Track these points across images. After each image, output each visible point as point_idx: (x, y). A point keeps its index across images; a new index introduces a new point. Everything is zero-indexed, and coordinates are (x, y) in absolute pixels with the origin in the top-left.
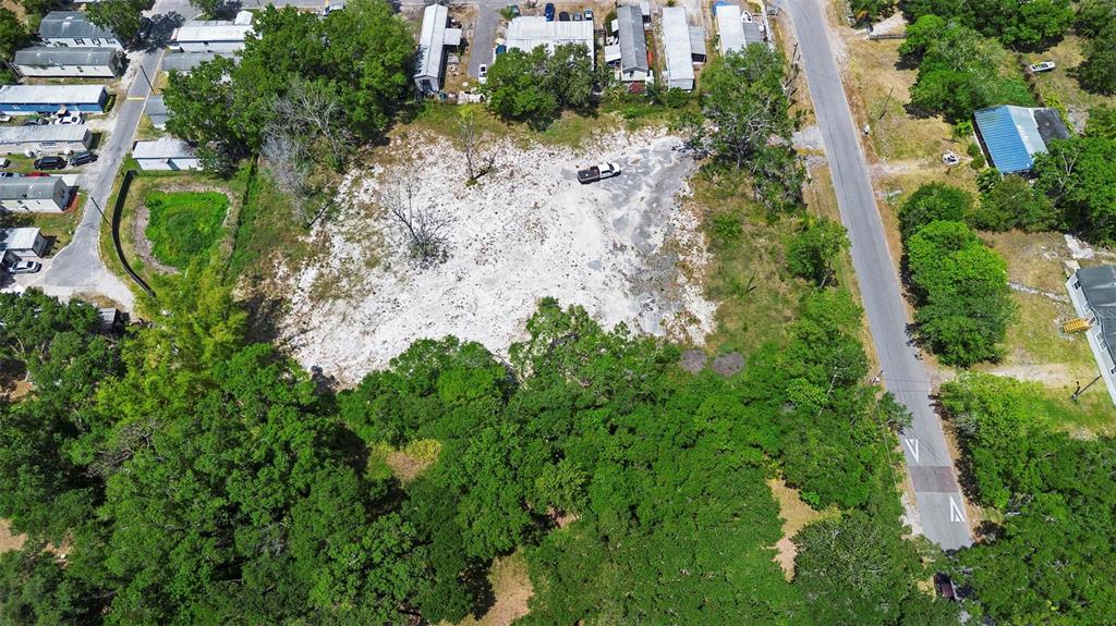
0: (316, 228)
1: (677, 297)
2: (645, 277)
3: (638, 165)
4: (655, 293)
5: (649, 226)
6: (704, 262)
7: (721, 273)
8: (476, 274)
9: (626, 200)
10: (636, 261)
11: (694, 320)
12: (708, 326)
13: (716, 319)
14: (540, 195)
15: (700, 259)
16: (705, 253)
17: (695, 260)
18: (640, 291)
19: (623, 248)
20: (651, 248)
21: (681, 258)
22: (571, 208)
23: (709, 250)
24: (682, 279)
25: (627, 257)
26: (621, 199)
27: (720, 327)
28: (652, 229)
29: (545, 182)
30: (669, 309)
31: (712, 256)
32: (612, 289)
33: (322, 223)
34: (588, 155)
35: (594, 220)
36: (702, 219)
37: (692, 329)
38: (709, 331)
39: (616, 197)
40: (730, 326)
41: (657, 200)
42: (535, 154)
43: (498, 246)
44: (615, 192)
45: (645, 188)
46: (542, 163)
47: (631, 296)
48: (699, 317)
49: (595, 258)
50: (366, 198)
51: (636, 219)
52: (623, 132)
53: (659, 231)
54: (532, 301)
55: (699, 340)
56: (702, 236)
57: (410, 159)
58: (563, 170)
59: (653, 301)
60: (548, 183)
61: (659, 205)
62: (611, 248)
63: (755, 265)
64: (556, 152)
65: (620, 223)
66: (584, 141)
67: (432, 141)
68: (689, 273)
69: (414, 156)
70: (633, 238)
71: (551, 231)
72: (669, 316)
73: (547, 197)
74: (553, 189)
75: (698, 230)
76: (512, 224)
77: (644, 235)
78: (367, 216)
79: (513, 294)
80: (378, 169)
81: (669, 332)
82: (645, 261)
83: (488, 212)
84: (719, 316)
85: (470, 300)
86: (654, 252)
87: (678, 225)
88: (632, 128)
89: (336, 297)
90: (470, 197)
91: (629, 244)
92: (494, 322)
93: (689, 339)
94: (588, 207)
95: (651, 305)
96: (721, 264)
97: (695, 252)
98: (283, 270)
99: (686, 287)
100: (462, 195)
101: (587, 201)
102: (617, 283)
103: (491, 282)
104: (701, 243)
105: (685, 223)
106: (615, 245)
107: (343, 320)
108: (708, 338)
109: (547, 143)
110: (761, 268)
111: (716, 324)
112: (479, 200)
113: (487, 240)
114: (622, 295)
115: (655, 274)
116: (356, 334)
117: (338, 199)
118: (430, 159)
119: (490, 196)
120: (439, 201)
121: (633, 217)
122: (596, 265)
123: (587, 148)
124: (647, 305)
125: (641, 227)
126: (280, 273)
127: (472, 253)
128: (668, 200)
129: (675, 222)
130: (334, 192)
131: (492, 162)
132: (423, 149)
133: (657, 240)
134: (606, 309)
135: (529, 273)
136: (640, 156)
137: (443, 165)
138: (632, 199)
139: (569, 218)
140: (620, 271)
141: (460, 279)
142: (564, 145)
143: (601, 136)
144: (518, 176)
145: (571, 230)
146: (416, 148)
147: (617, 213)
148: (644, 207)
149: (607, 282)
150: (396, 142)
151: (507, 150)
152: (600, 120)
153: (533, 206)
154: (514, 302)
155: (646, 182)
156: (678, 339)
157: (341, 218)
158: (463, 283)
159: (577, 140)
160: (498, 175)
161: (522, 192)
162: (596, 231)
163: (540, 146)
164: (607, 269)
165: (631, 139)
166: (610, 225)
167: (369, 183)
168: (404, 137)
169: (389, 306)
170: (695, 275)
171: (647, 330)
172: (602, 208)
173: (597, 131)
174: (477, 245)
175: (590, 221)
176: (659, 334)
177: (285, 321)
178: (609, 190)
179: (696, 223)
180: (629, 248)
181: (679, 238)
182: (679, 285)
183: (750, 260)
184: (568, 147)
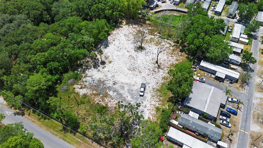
0: (158, 34)
1: (91, 88)
2: (102, 85)
4: (96, 84)
5: (117, 94)
6: (95, 100)
7: (89, 102)
8: (128, 54)
9: (129, 93)
10: (108, 85)
11: (81, 88)
12: (77, 90)
13: (77, 93)
14: (143, 75)
15: (97, 100)
16: (98, 102)
17: (98, 98)
18: (98, 82)
19: (114, 84)
20: (110, 91)
21: (101, 96)
22: (135, 79)
23: (98, 103)
24: (94, 92)
25: (111, 84)
26: (130, 91)
27: (75, 93)
28: (115, 94)
29: (148, 78)
30: (89, 85)
31: (96, 103)
32: (104, 77)
34: (152, 91)
35: (128, 83)
36: (110, 108)
37: (80, 86)
38: (76, 90)
39: (132, 91)
40: (73, 95)
42: (160, 79)
43: (133, 60)
44: (134, 92)
45: (131, 99)
46: (155, 80)
48: (81, 90)
49: (115, 77)
50: (163, 44)
51: (121, 92)
52: (157, 105)
53: (113, 95)
54: (112, 60)
55: (75, 86)
56: (104, 105)
57: (172, 54)
58: (150, 83)
59: (94, 83)
60: (147, 78)
61: (122, 99)
62: (116, 82)
63: (84, 112)
64: (158, 84)
65: (123, 88)
66: (159, 94)
67: (177, 60)
68: (95, 95)
70: (116, 88)
71: (130, 72)
72: (87, 84)
73: (142, 76)
74: (144, 78)
75: (107, 105)
76: (138, 66)
77: (114, 91)
78: (157, 43)
79: (117, 58)
80: (171, 48)
81: (83, 82)
82: (106, 87)
83: (144, 62)
84: (78, 94)
85: (121, 51)
87: (112, 101)
88: (158, 109)
89: (137, 33)
90: (152, 61)
91: (115, 86)
92: (112, 52)
93: (77, 84)
94: (133, 83)
95: (93, 82)
96: (92, 103)
97: (100, 100)
98: (150, 28)
99: (92, 92)
100: (153, 60)
101: (135, 83)
102: (105, 78)
103: (123, 56)
105: (112, 103)
106: (116, 83)
107: (131, 33)
108: (74, 88)
109: (163, 84)
110: (82, 112)
111: (76, 92)
112: (149, 62)
113: (136, 59)
114: (100, 77)
115: (101, 87)
116: (126, 34)
117: (165, 40)
118: (170, 58)
119: (150, 64)
121: (122, 91)
122: (113, 76)
123: (155, 93)
124: (94, 81)
125: (118, 91)
126: (149, 28)
127: (133, 55)
129: (114, 100)
130: (168, 39)
131: (162, 69)
132: (175, 58)
133: (111, 93)
134: (99, 73)
135: (120, 63)
137: (166, 59)
138: (129, 94)
139: (132, 77)
140: (108, 80)
141: (128, 51)
142: (160, 87)
143: (158, 98)
144: (153, 72)
145: (128, 76)
146: (176, 57)
147: (126, 88)
148: (124, 96)
149: (107, 76)
150: (180, 53)
151: (165, 74)
152: (166, 102)
153: (141, 72)
154: (114, 57)
155: (133, 101)
156: (80, 82)
157: (159, 39)
158: (126, 51)
159: (160, 91)
160: (156, 69)
161: (147, 71)
162: (124, 81)
163: (163, 82)
164: (110, 78)
165: (153, 106)
166: (123, 85)
167: (168, 45)
168: (181, 55)
169: (129, 39)
170: (93, 96)
171: (87, 78)
172: (130, 86)
173: (161, 98)
174: (135, 57)
175: (128, 81)
176: (84, 79)
177: (136, 26)
178: (136, 90)
179: (109, 105)
180: (113, 86)
181: (108, 98)
182: (94, 90)
183: (87, 111)
184: (158, 88)
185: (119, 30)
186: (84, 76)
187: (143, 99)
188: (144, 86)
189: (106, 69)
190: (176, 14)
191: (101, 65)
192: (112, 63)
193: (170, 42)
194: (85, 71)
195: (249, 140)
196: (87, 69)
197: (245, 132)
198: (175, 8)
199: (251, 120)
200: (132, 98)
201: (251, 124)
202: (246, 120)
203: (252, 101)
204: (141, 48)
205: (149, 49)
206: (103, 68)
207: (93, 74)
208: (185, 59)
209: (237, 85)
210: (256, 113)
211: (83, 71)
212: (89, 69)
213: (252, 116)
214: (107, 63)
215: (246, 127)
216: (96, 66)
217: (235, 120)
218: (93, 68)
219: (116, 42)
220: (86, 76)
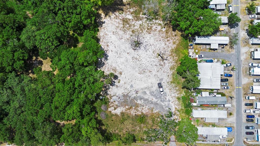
0: (144, 16)
1: (122, 105)
2: (128, 98)
3: (164, 99)
4: (123, 100)
5: (144, 100)
7: (129, 117)
8: (129, 57)
9: (152, 95)
10: (133, 96)
11: (115, 109)
12: (113, 112)
13: (115, 114)
14: (154, 73)
15: (133, 112)
16: (135, 113)
17: (132, 111)
18: (124, 97)
19: (137, 93)
20: (137, 100)
22: (150, 81)
23: (135, 115)
24: (127, 107)
25: (134, 94)
26: (152, 94)
27: (113, 115)
28: (143, 101)
29: (159, 74)
30: (119, 103)
31: (134, 115)
32: (125, 90)
33: (146, 18)
34: (168, 85)
35: (146, 87)
36: (146, 114)
37: (113, 108)
38: (112, 112)
39: (153, 92)
40: (113, 117)
41: (152, 103)
42: (169, 71)
43: (138, 62)
45: (156, 100)
46: (165, 73)
47: (122, 94)
48: (116, 110)
49: (134, 86)
50: (154, 27)
52: (177, 96)
53: (142, 103)
54: (121, 71)
55: (110, 109)
56: (140, 113)
57: (167, 38)
58: (163, 79)
59: (121, 100)
60: (158, 75)
61: (150, 103)
62: (137, 90)
63: (131, 125)
64: (169, 77)
65: (145, 93)
66: (174, 85)
67: (174, 43)
68: (129, 109)
69: (168, 39)
70: (140, 96)
71: (142, 75)
72: (116, 103)
74: (156, 76)
75: (142, 113)
76: (145, 66)
77: (141, 99)
78: (148, 29)
79: (123, 66)
80: (164, 30)
81: (112, 103)
82: (133, 98)
83: (149, 59)
84: (116, 115)
85: (122, 56)
86: (135, 101)
87: (143, 108)
88: (178, 98)
89: (123, 24)
90: (154, 55)
91: (138, 95)
92: (115, 62)
93: (110, 107)
94: (150, 85)
95: (120, 99)
96: (131, 117)
97: (135, 111)
98: (132, 10)
99: (125, 108)
100: (155, 52)
101: (152, 85)
102: (126, 91)
103: (127, 61)
104: (138, 113)
105: (144, 110)
106: (138, 91)
107: (117, 27)
108: (110, 112)
109: (173, 74)
110: (130, 127)
111: (114, 114)
112: (152, 57)
113: (139, 59)
114: (123, 92)
115: (129, 101)
116: (113, 30)
117: (154, 20)
118: (167, 43)
119: (154, 60)
120: (153, 46)
121: (146, 96)
122: (132, 86)
123: (171, 85)
124: (120, 98)
125: (143, 98)
126: (131, 10)
127: (136, 56)
128: (152, 106)
129: (145, 107)
130: (156, 19)
131: (166, 60)
132: (171, 41)
133: (139, 102)
134: (119, 88)
135: (129, 70)
136: (167, 100)
137: (165, 47)
138: (153, 97)
139: (147, 80)
140: (130, 92)
142: (172, 79)
143: (175, 89)
144: (161, 67)
145: (143, 80)
146: (172, 39)
147: (148, 92)
148: (150, 99)
149: (127, 89)
150: (174, 33)
151: (170, 63)
152: (182, 89)
153: (151, 71)
154: (121, 67)
155: (158, 101)
156: (110, 105)
157: (148, 22)
158: (127, 54)
159: (174, 83)
160: (161, 61)
161: (155, 68)
162: (142, 87)
163: (172, 73)
164: (130, 89)
165: (174, 98)
166: (144, 90)
167: (159, 28)
168: (176, 35)
169: (121, 37)
170: (128, 110)
171: (113, 98)
172: (150, 89)
173: (177, 88)
174: (138, 57)
175: (145, 85)
176: (112, 100)
177: (117, 13)
178: (156, 91)
179: (144, 112)
180: (137, 95)
181: (140, 107)
182: (125, 106)
183: (132, 124)
184: (171, 80)
185: (104, 28)
186: (109, 97)
187: (165, 96)
189: (122, 82)
191: (116, 80)
192: (123, 73)
193: (160, 22)
194: (107, 92)
195: (242, 92)
196: (107, 89)
197: (239, 87)
199: (242, 75)
200: (156, 98)
201: (242, 79)
202: (238, 78)
203: (240, 59)
204: (137, 44)
205: (145, 41)
206: (119, 82)
207: (115, 92)
208: (180, 38)
210: (244, 68)
211: (105, 93)
212: (109, 88)
213: (242, 72)
214: (119, 75)
215: (239, 84)
216: (112, 84)
217: (231, 81)
218: (111, 87)
220: (111, 97)
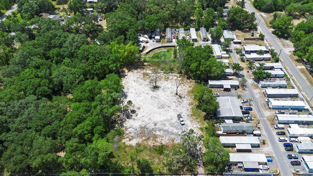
1: (138, 137)
2: (145, 130)
3: (186, 130)
4: (140, 132)
5: (163, 131)
6: (149, 144)
7: (145, 148)
8: (148, 96)
10: (151, 128)
11: (130, 140)
12: (128, 143)
14: (173, 108)
15: (151, 143)
16: (153, 144)
18: (141, 128)
19: (155, 125)
20: (155, 132)
21: (151, 139)
22: (169, 114)
23: (154, 146)
24: (144, 138)
25: (152, 126)
26: (173, 125)
27: (127, 146)
28: (162, 132)
30: (135, 134)
31: (152, 146)
32: (142, 122)
33: (163, 72)
34: (188, 118)
35: (165, 119)
36: (166, 145)
37: (128, 139)
38: (126, 143)
39: (174, 124)
40: (127, 149)
41: (173, 134)
42: (188, 106)
43: (156, 100)
44: (175, 124)
45: (177, 131)
46: (184, 108)
47: (139, 126)
48: (131, 142)
49: (152, 119)
50: (171, 77)
51: (165, 128)
52: (199, 126)
53: (161, 134)
54: (140, 106)
55: (123, 141)
56: (159, 144)
57: (183, 83)
58: (183, 112)
60: (177, 109)
61: (171, 134)
62: (156, 122)
64: (189, 111)
65: (165, 125)
66: (194, 117)
67: (190, 87)
68: (146, 140)
70: (159, 128)
71: (161, 110)
72: (132, 134)
73: (173, 109)
75: (161, 143)
76: (163, 102)
77: (160, 130)
78: (165, 78)
79: (142, 103)
80: (179, 79)
81: (127, 134)
82: (151, 130)
83: (167, 98)
84: (131, 146)
85: (141, 96)
86: (154, 132)
88: (201, 129)
89: (144, 76)
91: (157, 126)
93: (124, 139)
94: (169, 118)
95: (136, 131)
96: (148, 148)
97: (153, 142)
98: (151, 68)
99: (141, 139)
100: (172, 93)
101: (171, 117)
102: (144, 123)
103: (146, 99)
104: (156, 144)
105: (164, 140)
106: (156, 123)
107: (138, 78)
108: (124, 143)
109: (192, 109)
111: (128, 145)
112: (170, 96)
113: (158, 98)
114: (140, 124)
115: (146, 132)
116: (134, 80)
117: (170, 74)
118: (184, 87)
119: (172, 98)
120: (170, 89)
122: (150, 119)
123: (191, 118)
124: (136, 130)
125: (162, 129)
127: (154, 96)
128: (173, 136)
129: (164, 138)
130: (172, 73)
131: (184, 98)
132: (187, 86)
133: (158, 133)
134: (136, 121)
135: (148, 106)
137: (182, 89)
138: (173, 128)
139: (166, 114)
140: (148, 124)
141: (147, 94)
142: (192, 113)
143: (197, 121)
144: (180, 103)
145: (161, 114)
146: (187, 84)
147: (167, 124)
148: (170, 130)
149: (144, 122)
150: (188, 81)
151: (188, 101)
152: (203, 121)
153: (169, 106)
154: (139, 103)
155: (179, 131)
156: (125, 136)
157: (165, 75)
159: (194, 115)
160: (179, 99)
161: (174, 104)
162: (161, 119)
163: (191, 107)
164: (148, 122)
165: (196, 128)
166: (163, 122)
167: (175, 78)
168: (190, 82)
169: (141, 84)
170: (145, 142)
171: (129, 129)
172: (169, 121)
173: (198, 120)
174: (157, 96)
175: (165, 118)
176: (127, 132)
177: (139, 70)
178: (176, 122)
179: (164, 143)
180: (155, 126)
181: (159, 138)
182: (142, 137)
183: (149, 156)
184: (191, 113)
185: (126, 79)
186: (124, 129)
187: (187, 127)
188: (179, 116)
189: (139, 116)
190: (163, 50)
191: (133, 114)
192: (141, 108)
193: (175, 74)
194: (122, 125)
195: (269, 123)
196: (123, 122)
197: (264, 119)
198: (160, 45)
199: (262, 109)
200: (177, 129)
201: (264, 112)
202: (259, 111)
203: (255, 97)
204: (156, 88)
205: (163, 86)
206: (137, 116)
207: (132, 124)
208: (195, 84)
209: (240, 89)
210: (262, 104)
211: (121, 125)
212: (125, 121)
213: (261, 107)
214: (137, 110)
215: (262, 116)
216: (129, 117)
217: (253, 114)
218: (128, 120)
219: (131, 90)
220: (126, 129)
